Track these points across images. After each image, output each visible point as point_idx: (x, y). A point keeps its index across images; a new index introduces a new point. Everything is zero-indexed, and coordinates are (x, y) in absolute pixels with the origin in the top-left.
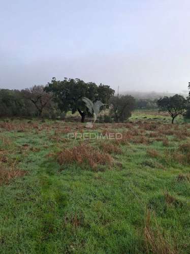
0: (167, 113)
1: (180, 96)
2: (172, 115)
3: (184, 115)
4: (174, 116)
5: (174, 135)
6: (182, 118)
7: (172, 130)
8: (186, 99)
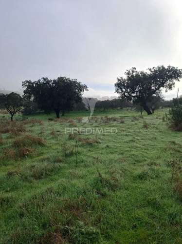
0: (6, 110)
1: (16, 94)
2: (11, 113)
3: (22, 112)
4: (12, 113)
5: (10, 132)
6: (21, 115)
7: (9, 127)
8: (22, 97)
